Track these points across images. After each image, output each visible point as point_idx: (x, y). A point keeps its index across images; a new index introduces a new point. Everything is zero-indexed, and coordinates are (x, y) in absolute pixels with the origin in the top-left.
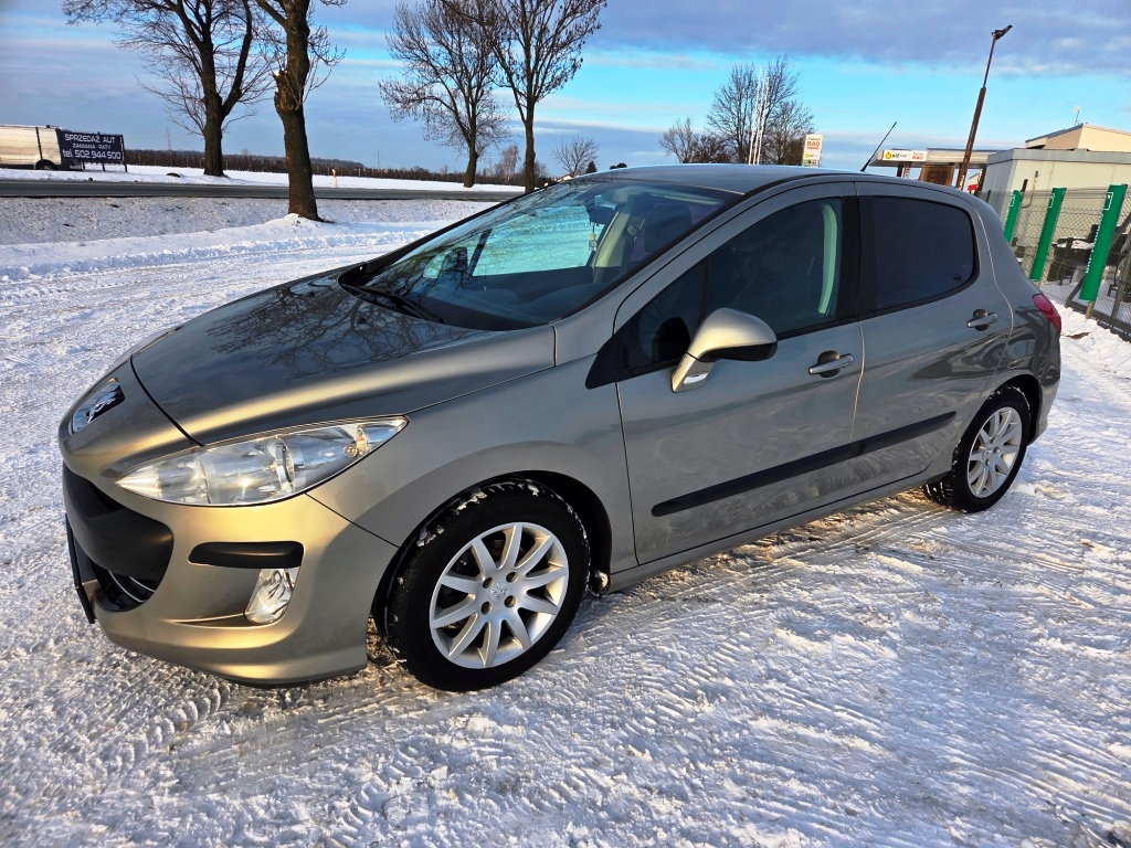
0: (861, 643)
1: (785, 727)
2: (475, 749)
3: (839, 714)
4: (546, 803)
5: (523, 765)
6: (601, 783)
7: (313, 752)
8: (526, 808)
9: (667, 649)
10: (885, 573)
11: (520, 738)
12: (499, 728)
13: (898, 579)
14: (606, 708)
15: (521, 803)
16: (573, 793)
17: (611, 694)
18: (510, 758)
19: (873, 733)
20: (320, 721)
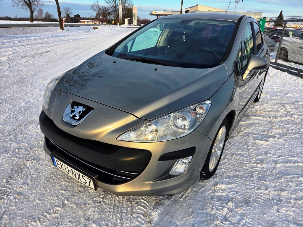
0: (274, 140)
1: (283, 165)
2: (229, 194)
3: (289, 158)
4: (261, 203)
5: (243, 195)
6: (265, 193)
7: (190, 210)
8: (258, 206)
9: (239, 153)
10: (258, 121)
11: (235, 187)
12: (228, 186)
13: (262, 122)
14: (243, 172)
15: (255, 205)
16: (262, 198)
17: (241, 168)
18: (239, 194)
19: (299, 161)
20: (181, 200)
